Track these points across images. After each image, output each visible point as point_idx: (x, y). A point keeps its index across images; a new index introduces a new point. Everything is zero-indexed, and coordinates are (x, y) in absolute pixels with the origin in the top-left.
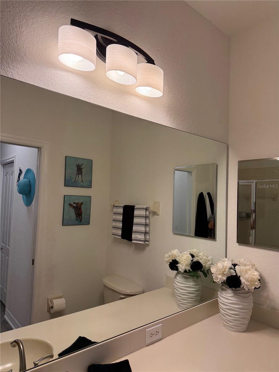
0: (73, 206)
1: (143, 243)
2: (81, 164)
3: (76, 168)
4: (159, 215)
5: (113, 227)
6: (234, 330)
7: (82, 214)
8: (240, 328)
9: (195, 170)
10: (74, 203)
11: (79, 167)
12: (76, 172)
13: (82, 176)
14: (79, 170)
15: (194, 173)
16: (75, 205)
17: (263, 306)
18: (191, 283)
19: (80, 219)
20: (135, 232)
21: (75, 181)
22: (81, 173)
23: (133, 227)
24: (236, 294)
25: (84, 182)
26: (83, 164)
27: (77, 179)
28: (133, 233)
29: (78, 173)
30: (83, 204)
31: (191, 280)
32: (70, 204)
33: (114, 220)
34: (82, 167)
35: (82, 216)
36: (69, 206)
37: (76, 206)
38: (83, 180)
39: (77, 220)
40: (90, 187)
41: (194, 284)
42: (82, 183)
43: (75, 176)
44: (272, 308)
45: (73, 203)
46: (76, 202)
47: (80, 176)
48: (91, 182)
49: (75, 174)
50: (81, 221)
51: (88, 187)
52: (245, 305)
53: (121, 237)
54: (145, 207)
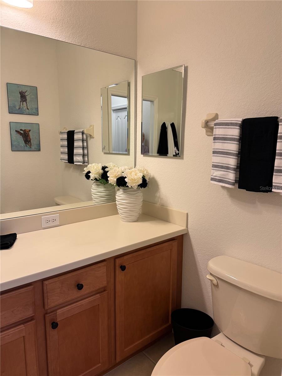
0: (20, 133)
1: (81, 164)
2: (24, 91)
3: (20, 96)
4: (94, 138)
5: (62, 153)
6: (125, 220)
7: (31, 141)
8: (130, 219)
9: (157, 99)
10: (21, 130)
11: (23, 94)
12: (20, 100)
13: (26, 103)
14: (23, 97)
15: (156, 102)
16: (22, 132)
17: (156, 204)
18: (101, 189)
19: (30, 145)
20: (76, 155)
21: (19, 108)
22: (26, 100)
23: (74, 150)
24: (125, 192)
25: (29, 109)
26: (26, 91)
27: (21, 106)
28: (74, 156)
29: (22, 100)
30: (31, 131)
31: (102, 186)
32: (16, 131)
33: (61, 146)
34: (26, 94)
35: (31, 143)
36: (16, 133)
37: (24, 132)
38: (28, 108)
39: (27, 146)
40: (37, 114)
41: (104, 189)
42: (27, 110)
43: (19, 103)
44: (162, 206)
45: (19, 129)
46: (23, 129)
47: (24, 103)
48: (37, 109)
49: (19, 102)
50: (30, 148)
51: (34, 114)
52: (131, 201)
53: (67, 161)
54: (81, 130)
